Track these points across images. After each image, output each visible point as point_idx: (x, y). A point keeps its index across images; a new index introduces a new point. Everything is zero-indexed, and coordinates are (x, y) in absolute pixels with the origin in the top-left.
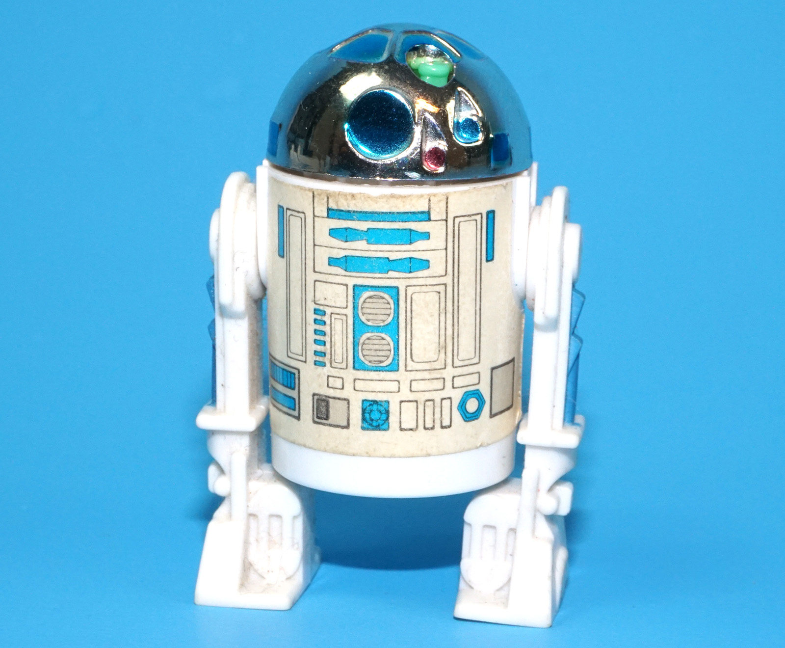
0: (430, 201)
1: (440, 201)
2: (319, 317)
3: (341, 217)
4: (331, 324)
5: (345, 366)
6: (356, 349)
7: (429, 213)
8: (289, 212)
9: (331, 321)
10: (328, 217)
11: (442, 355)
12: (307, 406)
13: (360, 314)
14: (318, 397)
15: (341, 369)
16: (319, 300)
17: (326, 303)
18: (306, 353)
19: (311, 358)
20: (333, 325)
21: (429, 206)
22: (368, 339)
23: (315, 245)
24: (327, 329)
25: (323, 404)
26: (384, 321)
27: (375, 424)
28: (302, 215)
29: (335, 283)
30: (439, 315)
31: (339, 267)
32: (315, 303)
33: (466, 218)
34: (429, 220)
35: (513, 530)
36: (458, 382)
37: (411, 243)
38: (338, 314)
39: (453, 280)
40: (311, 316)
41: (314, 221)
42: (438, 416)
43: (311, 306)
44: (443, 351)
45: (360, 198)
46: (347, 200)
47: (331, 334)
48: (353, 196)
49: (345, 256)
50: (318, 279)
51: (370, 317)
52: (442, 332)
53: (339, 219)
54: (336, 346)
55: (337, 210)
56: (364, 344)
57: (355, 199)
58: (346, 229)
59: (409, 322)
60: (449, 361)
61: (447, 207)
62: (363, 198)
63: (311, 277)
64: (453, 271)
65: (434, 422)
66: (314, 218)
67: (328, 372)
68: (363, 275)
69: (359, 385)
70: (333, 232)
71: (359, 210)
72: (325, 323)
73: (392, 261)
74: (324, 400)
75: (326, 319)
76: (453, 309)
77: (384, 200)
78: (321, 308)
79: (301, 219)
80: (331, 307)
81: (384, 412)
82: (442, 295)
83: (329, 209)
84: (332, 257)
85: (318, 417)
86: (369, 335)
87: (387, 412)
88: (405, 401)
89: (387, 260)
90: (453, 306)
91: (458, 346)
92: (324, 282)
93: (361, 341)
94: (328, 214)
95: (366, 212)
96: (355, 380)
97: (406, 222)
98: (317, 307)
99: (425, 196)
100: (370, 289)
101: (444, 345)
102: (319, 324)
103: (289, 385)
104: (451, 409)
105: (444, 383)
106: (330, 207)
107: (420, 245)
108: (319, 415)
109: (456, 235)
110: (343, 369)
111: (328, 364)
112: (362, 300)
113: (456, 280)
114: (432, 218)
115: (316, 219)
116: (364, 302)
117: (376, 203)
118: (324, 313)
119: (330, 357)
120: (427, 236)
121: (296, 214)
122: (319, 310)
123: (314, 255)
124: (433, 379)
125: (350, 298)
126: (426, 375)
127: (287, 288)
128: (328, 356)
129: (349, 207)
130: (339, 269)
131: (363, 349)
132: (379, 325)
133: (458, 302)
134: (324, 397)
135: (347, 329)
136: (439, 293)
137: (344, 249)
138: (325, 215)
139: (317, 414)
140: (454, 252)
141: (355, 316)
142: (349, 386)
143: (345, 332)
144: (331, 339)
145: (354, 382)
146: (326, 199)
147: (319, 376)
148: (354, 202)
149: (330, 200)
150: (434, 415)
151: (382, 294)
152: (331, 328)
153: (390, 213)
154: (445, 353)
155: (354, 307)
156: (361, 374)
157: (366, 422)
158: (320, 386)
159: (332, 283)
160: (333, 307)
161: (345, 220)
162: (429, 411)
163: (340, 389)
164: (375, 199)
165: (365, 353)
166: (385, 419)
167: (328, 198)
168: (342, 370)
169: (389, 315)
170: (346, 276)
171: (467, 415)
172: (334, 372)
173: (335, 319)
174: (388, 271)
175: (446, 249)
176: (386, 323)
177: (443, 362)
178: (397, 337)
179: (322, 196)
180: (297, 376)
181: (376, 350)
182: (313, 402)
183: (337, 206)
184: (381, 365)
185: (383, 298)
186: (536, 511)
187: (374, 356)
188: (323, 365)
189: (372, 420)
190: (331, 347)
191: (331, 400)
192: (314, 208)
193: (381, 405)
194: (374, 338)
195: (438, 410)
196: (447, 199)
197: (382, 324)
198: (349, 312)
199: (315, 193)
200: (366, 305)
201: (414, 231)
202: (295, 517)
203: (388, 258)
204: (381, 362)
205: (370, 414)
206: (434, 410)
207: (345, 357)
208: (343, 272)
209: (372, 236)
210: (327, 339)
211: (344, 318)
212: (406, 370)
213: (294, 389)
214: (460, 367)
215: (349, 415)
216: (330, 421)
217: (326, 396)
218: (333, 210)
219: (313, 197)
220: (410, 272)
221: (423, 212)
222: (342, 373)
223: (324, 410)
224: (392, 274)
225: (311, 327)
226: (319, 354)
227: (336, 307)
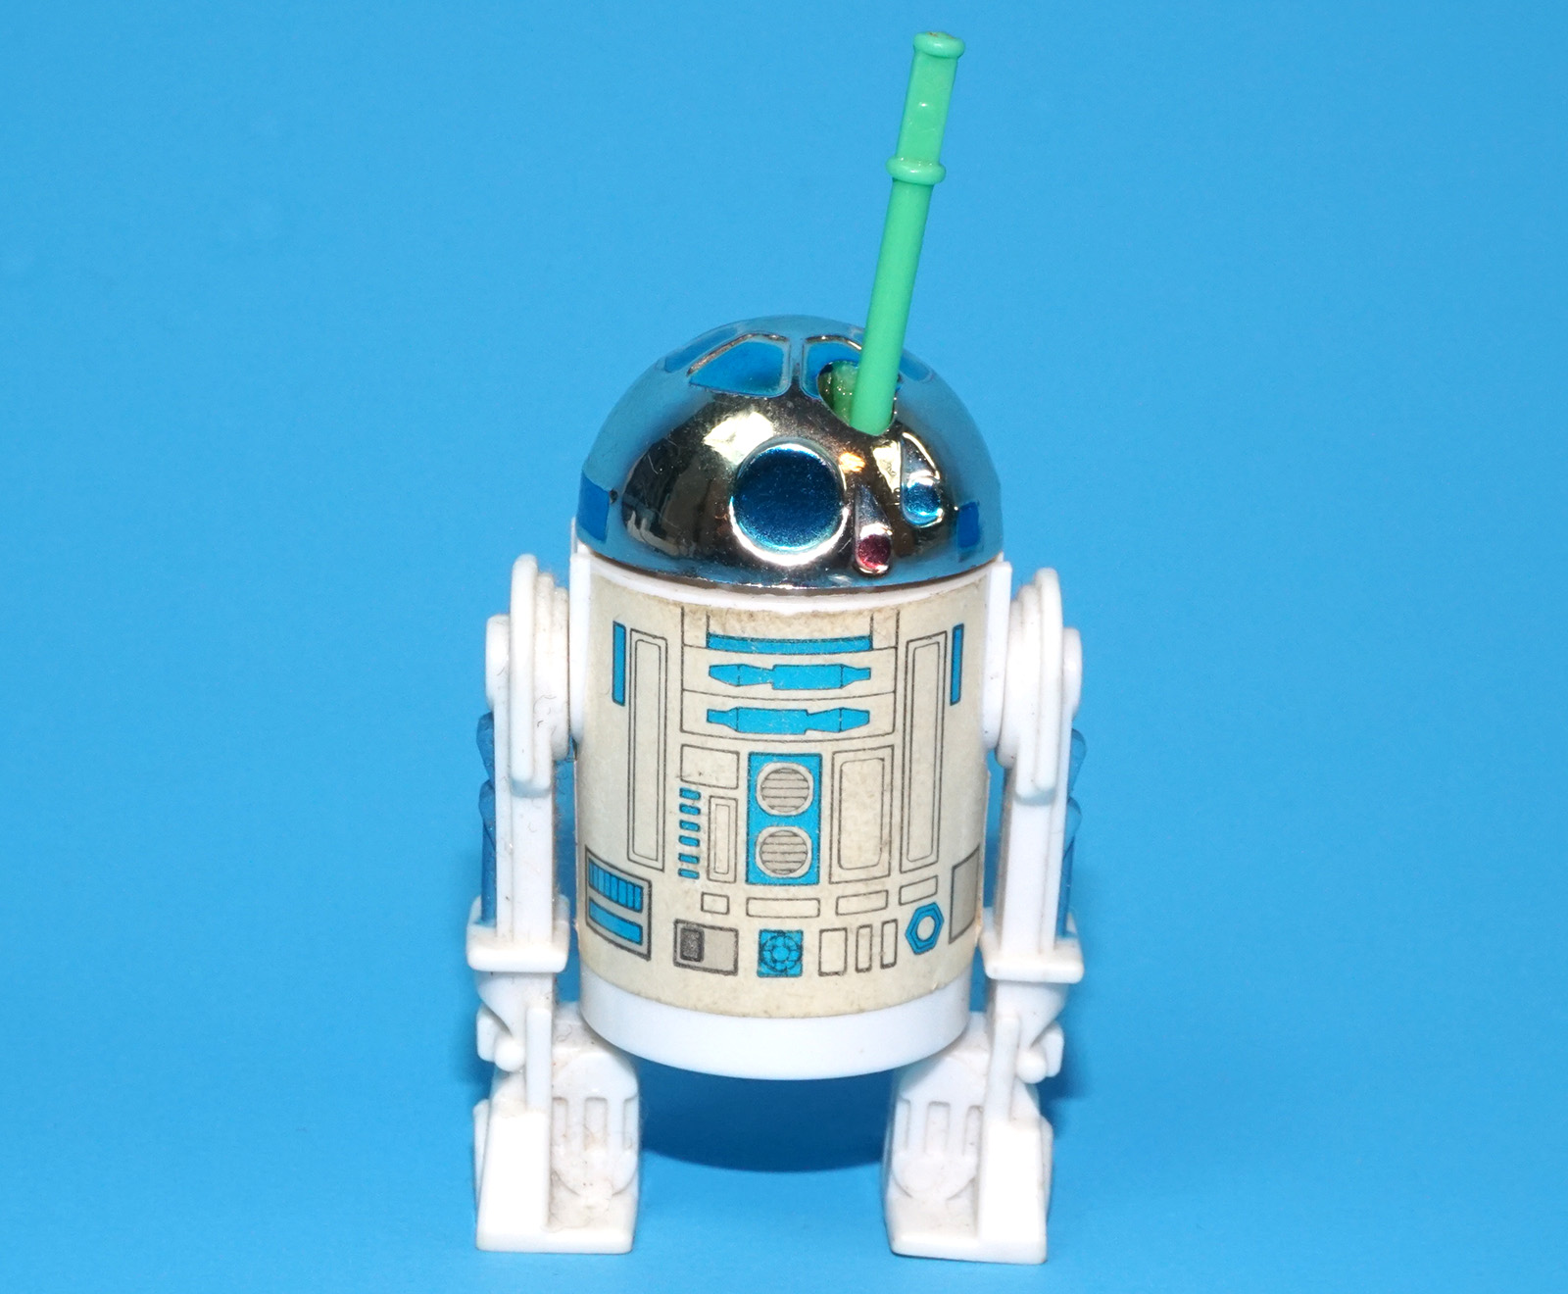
0: (872, 619)
1: (886, 619)
2: (688, 802)
3: (730, 648)
4: (710, 812)
5: (732, 879)
6: (751, 851)
7: (870, 638)
8: (636, 636)
9: (709, 809)
10: (708, 647)
11: (885, 855)
12: (663, 939)
13: (760, 798)
14: (685, 925)
15: (726, 882)
16: (689, 775)
17: (702, 780)
18: (664, 856)
19: (673, 864)
20: (712, 815)
21: (871, 627)
22: (772, 836)
23: (683, 690)
24: (702, 820)
25: (694, 936)
26: (797, 808)
27: (779, 967)
28: (662, 643)
29: (717, 750)
30: (883, 794)
31: (725, 724)
32: (682, 780)
33: (925, 642)
34: (871, 648)
35: (978, 1109)
36: (907, 895)
37: (842, 686)
38: (722, 798)
39: (904, 739)
40: (674, 801)
41: (682, 652)
42: (876, 949)
43: (674, 785)
44: (887, 849)
45: (764, 619)
46: (740, 621)
47: (709, 828)
48: (751, 615)
49: (737, 709)
50: (688, 743)
51: (776, 802)
52: (886, 820)
53: (727, 651)
54: (718, 848)
55: (723, 637)
56: (764, 843)
57: (754, 620)
58: (739, 666)
59: (837, 807)
60: (895, 864)
61: (898, 627)
62: (767, 619)
63: (675, 738)
64: (904, 725)
65: (871, 959)
66: (682, 648)
67: (702, 887)
68: (765, 737)
69: (754, 907)
70: (715, 671)
71: (760, 637)
72: (699, 811)
73: (812, 714)
74: (695, 931)
75: (702, 805)
76: (903, 784)
77: (802, 621)
78: (693, 788)
79: (660, 647)
80: (709, 786)
81: (795, 948)
82: (888, 763)
83: (709, 635)
84: (713, 708)
85: (684, 957)
86: (772, 830)
87: (800, 948)
88: (828, 930)
89: (805, 714)
90: (903, 778)
91: (908, 838)
92: (698, 747)
93: (760, 840)
94: (708, 642)
95: (772, 641)
96: (748, 900)
97: (835, 653)
98: (686, 786)
99: (866, 613)
100: (775, 758)
101: (888, 839)
102: (689, 813)
103: (630, 904)
104: (896, 938)
105: (887, 898)
106: (711, 631)
107: (857, 687)
108: (685, 954)
109: (910, 669)
110: (729, 883)
111: (703, 875)
112: (762, 776)
113: (908, 738)
114: (875, 645)
115: (686, 649)
116: (766, 779)
117: (790, 626)
118: (698, 796)
119: (706, 864)
120: (866, 673)
121: (650, 639)
122: (689, 791)
123: (682, 705)
124: (870, 893)
125: (744, 773)
126: (861, 888)
127: (629, 754)
128: (703, 862)
129: (743, 632)
130: (726, 728)
131: (762, 852)
132: (789, 814)
133: (910, 771)
134: (695, 926)
135: (736, 820)
136: (883, 760)
137: (734, 697)
138: (704, 644)
139: (682, 952)
140: (905, 696)
141: (751, 800)
142: (738, 910)
143: (733, 825)
144: (709, 837)
145: (747, 903)
146: (704, 620)
147: (687, 893)
148: (753, 624)
149: (712, 622)
150: (871, 949)
151: (795, 766)
152: (709, 819)
153: (810, 641)
154: (890, 852)
155: (749, 787)
156: (758, 891)
157: (766, 964)
158: (688, 908)
159: (712, 749)
160: (714, 786)
161: (736, 652)
162: (864, 943)
163: (723, 914)
164: (788, 620)
165: (766, 857)
166: (795, 958)
167: (708, 618)
168: (727, 885)
169: (805, 798)
170: (736, 739)
171: (919, 944)
172: (713, 887)
173: (717, 805)
174: (805, 731)
175: (895, 692)
176: (800, 811)
177: (887, 866)
178: (817, 832)
179: (698, 615)
180: (646, 891)
181: (784, 853)
182: (676, 934)
183: (724, 630)
184: (791, 875)
185: (796, 772)
186: (1016, 1077)
187: (781, 862)
188: (696, 876)
189: (775, 961)
190: (709, 849)
191: (706, 931)
192: (683, 632)
193: (790, 938)
194: (782, 833)
195: (877, 940)
196: (898, 614)
197: (794, 813)
198: (741, 794)
199: (686, 610)
200: (769, 784)
201: (847, 667)
202: (628, 1101)
203: (806, 711)
204: (791, 871)
205: (771, 951)
206: (871, 941)
207: (732, 864)
208: (733, 733)
209: (780, 677)
210: (702, 836)
211: (732, 803)
212: (831, 883)
213: (640, 911)
214: (910, 871)
215: (737, 954)
216: (705, 963)
217: (698, 925)
218: (717, 636)
219: (683, 615)
220: (840, 730)
221: (862, 638)
222: (727, 890)
223: (694, 945)
224: (811, 734)
225: (674, 817)
226: (687, 859)
227: (718, 787)
